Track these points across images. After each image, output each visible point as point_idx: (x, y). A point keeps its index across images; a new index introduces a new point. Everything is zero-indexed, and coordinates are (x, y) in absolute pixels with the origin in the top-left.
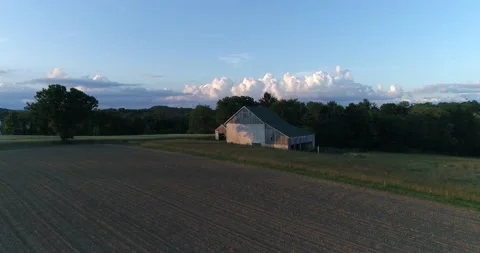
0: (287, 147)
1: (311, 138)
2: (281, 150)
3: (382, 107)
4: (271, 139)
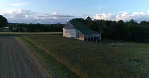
0: (84, 39)
1: (99, 35)
2: (81, 40)
3: (141, 23)
4: (78, 36)
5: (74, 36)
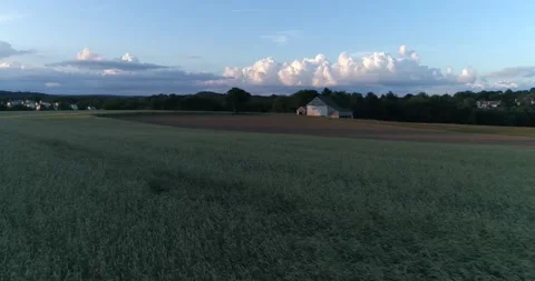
0: (338, 117)
1: (351, 113)
2: (335, 118)
4: (330, 113)
5: (326, 114)
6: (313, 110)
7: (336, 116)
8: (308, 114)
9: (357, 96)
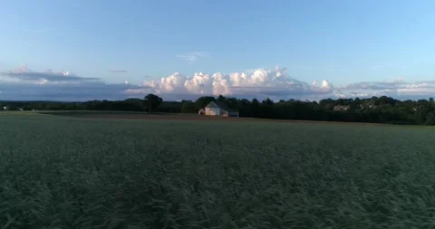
1: (237, 113)
4: (222, 113)
5: (219, 114)
6: (209, 111)
7: (226, 115)
8: (207, 114)
9: (244, 102)
